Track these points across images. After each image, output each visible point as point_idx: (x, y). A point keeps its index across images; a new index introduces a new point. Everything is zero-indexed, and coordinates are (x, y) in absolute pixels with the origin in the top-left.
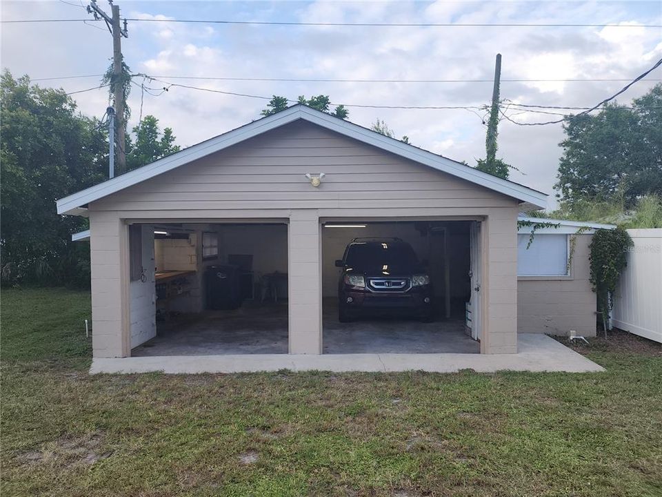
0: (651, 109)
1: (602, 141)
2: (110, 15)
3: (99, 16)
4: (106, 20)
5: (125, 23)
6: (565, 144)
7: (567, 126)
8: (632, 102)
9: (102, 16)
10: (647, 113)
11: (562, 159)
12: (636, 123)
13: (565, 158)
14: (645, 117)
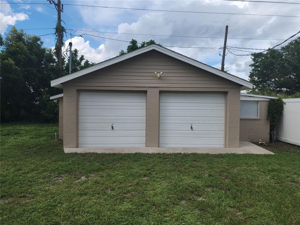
0: (288, 51)
1: (268, 65)
2: (56, 2)
3: (52, 2)
4: (55, 4)
5: (62, 6)
6: (252, 65)
7: (253, 58)
8: (281, 48)
9: (53, 2)
10: (287, 53)
11: (251, 72)
12: (282, 57)
13: (252, 72)
14: (286, 55)
